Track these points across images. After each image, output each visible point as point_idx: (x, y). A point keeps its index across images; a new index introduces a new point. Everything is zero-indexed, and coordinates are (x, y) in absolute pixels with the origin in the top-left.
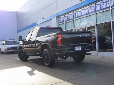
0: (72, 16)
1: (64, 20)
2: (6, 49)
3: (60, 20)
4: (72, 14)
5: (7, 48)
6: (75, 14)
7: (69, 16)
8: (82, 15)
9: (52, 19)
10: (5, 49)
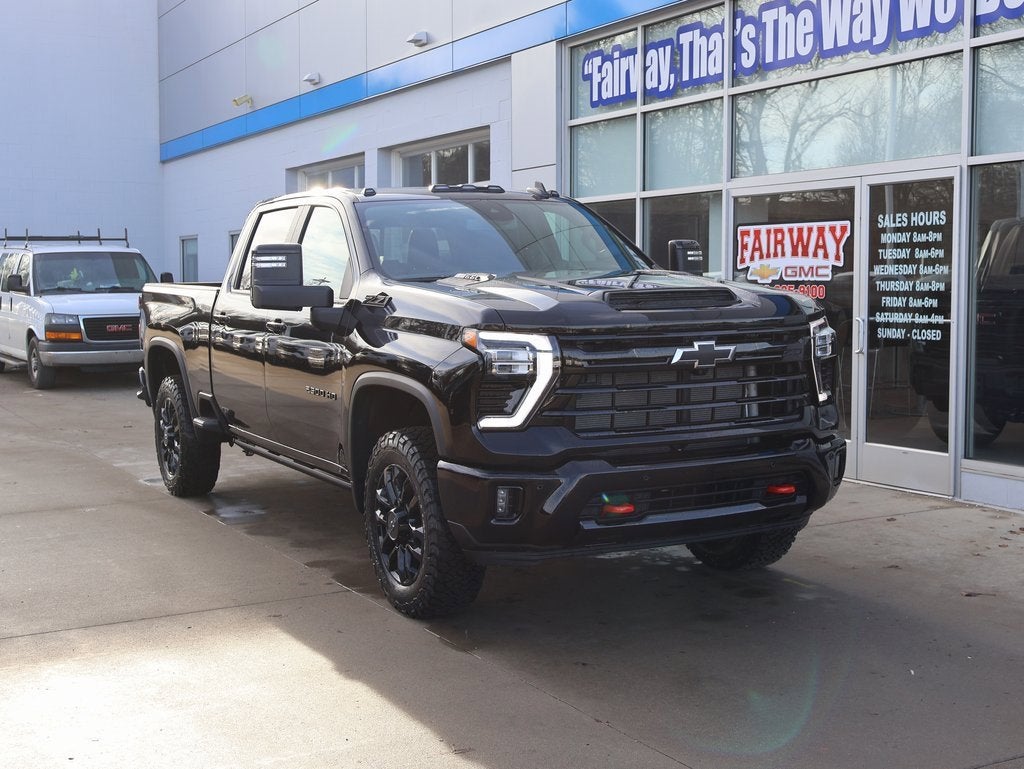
0: (720, 42)
1: (636, 86)
2: (40, 334)
3: (589, 78)
4: (719, 29)
5: (49, 328)
6: (750, 29)
7: (685, 38)
8: (828, 45)
9: (507, 59)
10: (31, 333)
